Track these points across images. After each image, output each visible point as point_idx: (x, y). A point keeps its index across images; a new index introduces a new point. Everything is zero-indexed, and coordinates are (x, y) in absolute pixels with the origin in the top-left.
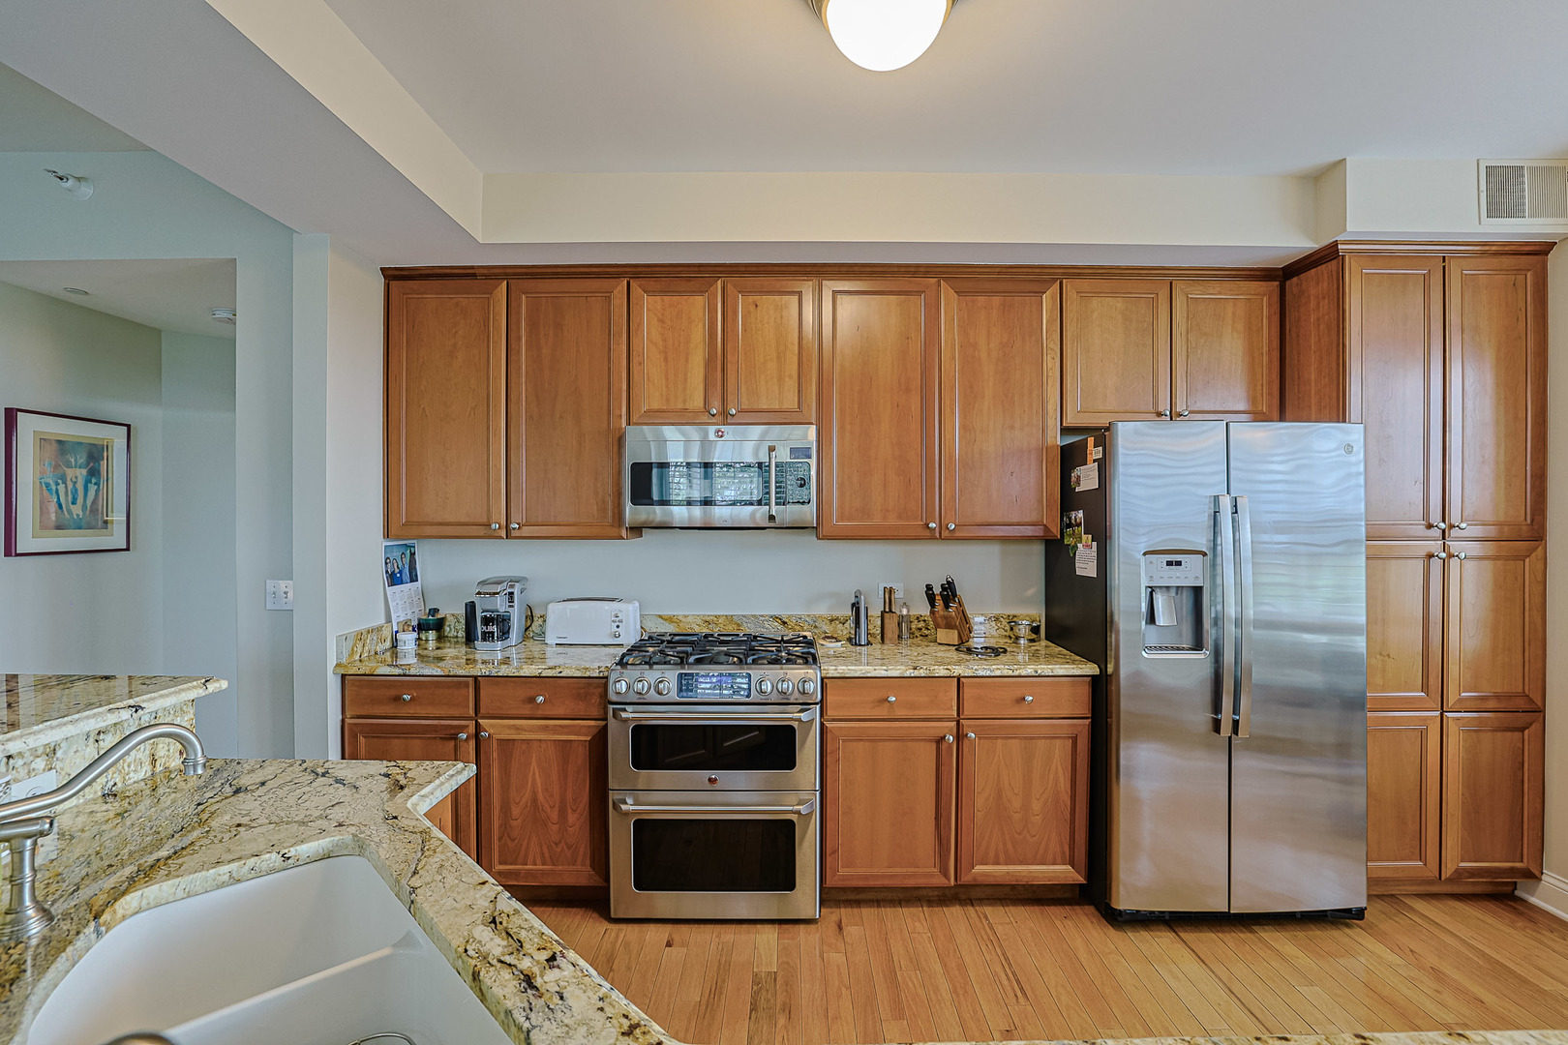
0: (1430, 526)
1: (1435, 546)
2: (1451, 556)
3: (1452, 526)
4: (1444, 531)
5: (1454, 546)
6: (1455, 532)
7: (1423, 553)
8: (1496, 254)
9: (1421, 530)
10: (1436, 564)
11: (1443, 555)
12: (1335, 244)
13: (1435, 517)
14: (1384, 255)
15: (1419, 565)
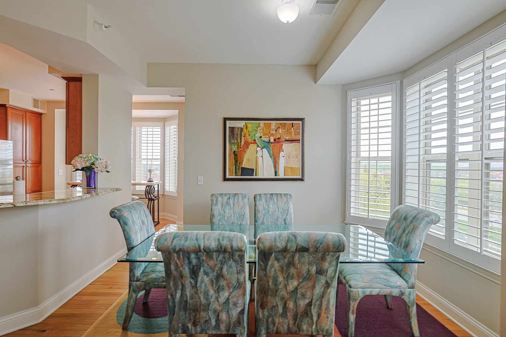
0: (23, 161)
1: (24, 165)
2: (27, 166)
3: (27, 161)
4: (26, 162)
5: (28, 165)
6: (28, 162)
7: (22, 166)
8: (34, 113)
9: (22, 162)
10: (25, 168)
11: (26, 166)
12: (5, 105)
13: (24, 159)
14: (14, 108)
15: (22, 168)
